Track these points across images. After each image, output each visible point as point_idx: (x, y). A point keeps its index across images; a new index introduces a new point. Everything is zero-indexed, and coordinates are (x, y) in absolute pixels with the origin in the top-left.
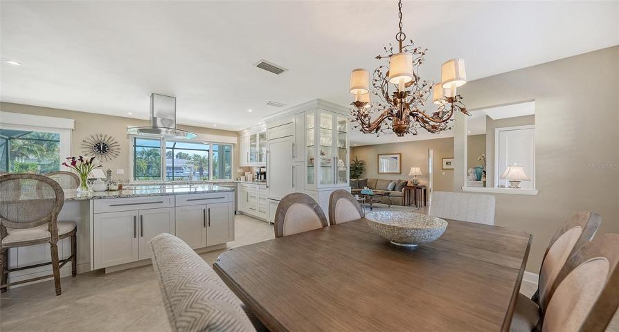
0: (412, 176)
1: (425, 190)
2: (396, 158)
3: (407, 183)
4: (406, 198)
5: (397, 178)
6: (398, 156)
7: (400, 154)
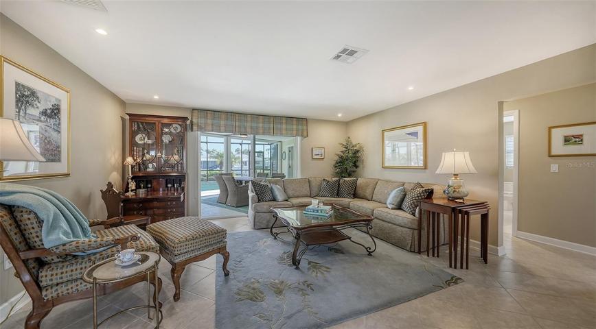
0: (447, 175)
1: (484, 218)
2: (415, 134)
3: (430, 193)
4: (424, 233)
5: (410, 179)
6: (420, 129)
7: (425, 124)
